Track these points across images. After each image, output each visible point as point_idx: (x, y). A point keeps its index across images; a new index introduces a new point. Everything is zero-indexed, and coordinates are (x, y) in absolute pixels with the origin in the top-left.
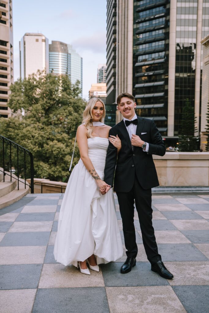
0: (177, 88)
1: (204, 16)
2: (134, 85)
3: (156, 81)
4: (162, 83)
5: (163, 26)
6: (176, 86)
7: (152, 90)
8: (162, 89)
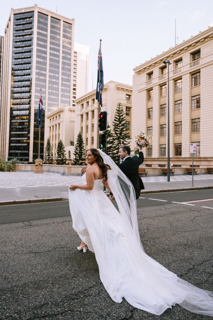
0: (35, 136)
1: (49, 101)
2: (10, 132)
3: (23, 131)
4: (26, 133)
5: (27, 103)
6: (34, 135)
7: (21, 136)
8: (27, 136)
